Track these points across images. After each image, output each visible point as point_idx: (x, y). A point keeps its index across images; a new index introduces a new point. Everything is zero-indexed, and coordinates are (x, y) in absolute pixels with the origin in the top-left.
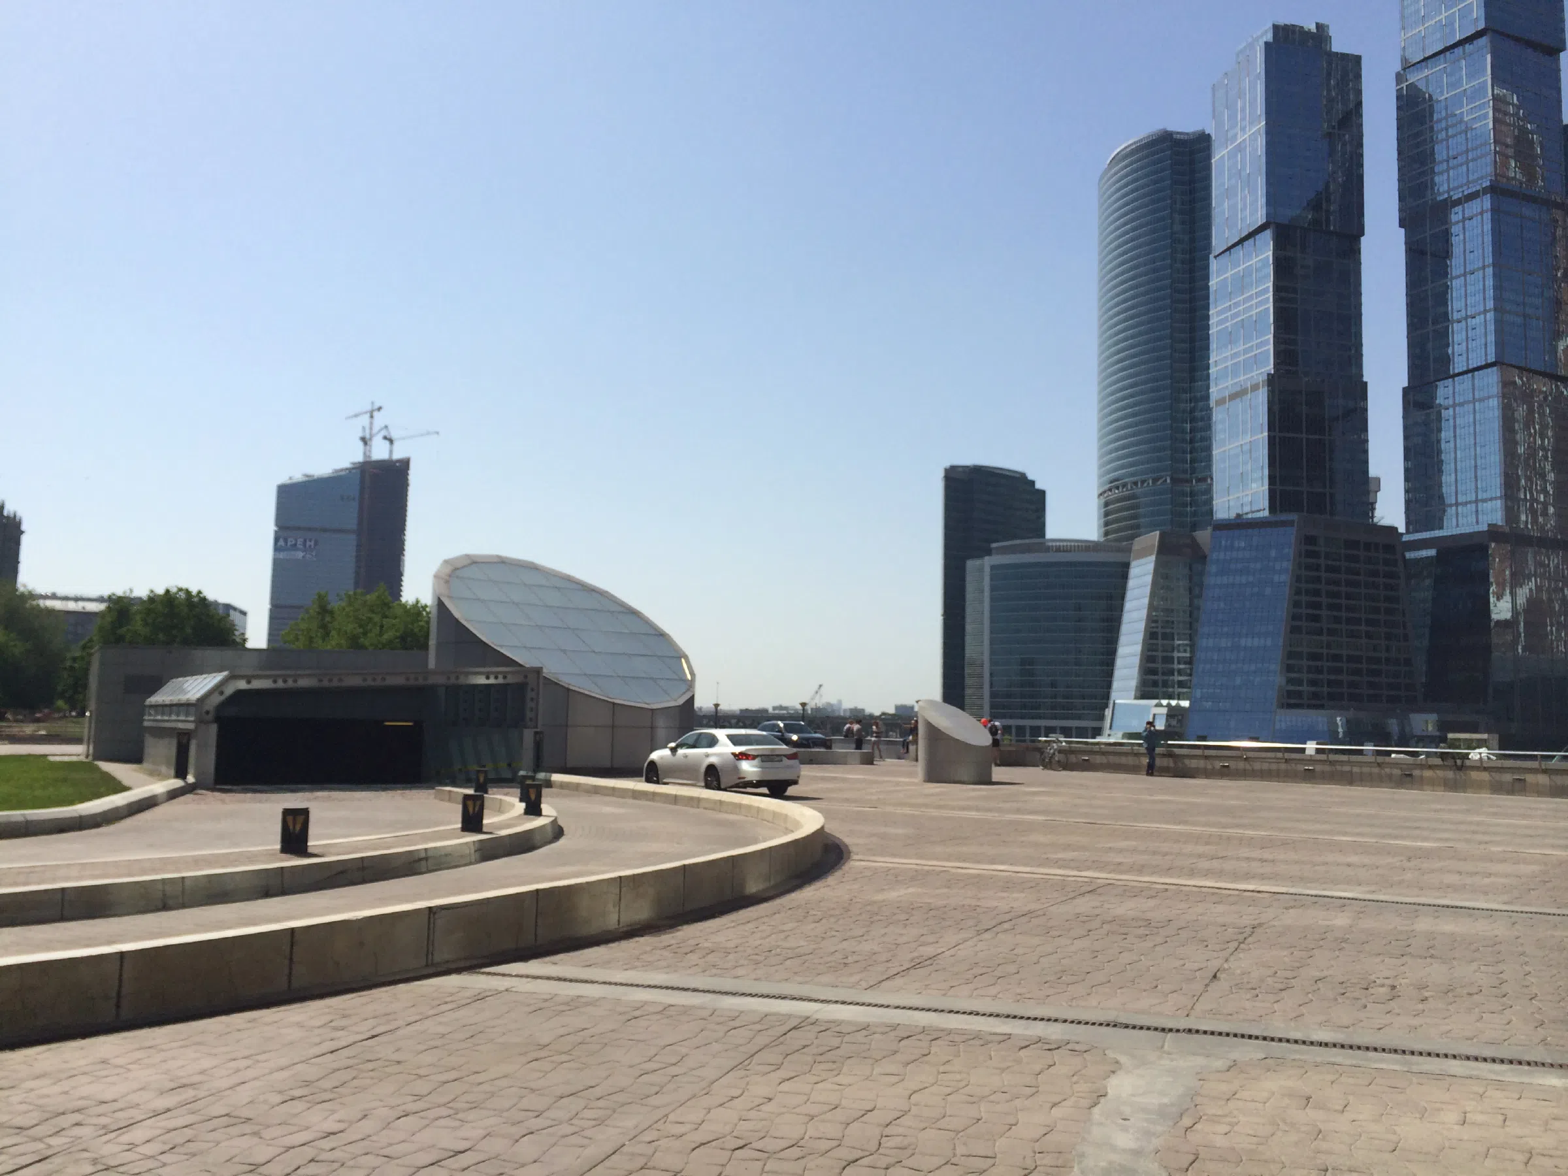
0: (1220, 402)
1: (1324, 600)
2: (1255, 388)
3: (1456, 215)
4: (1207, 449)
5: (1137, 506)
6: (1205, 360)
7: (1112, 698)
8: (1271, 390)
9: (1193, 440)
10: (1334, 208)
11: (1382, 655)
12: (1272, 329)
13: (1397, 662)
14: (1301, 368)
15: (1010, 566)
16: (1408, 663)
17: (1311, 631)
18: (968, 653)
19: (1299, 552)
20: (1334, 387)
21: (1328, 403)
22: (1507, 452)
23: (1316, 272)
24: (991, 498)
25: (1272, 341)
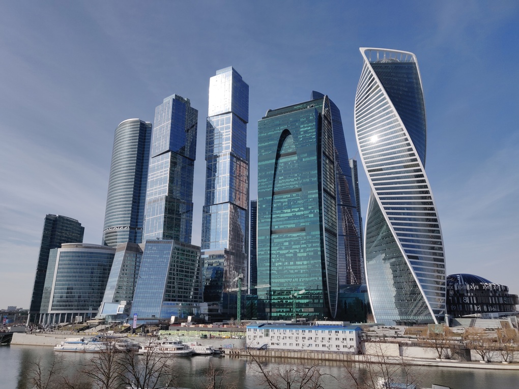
2: (161, 199)
4: (142, 219)
5: (117, 235)
6: (145, 190)
7: (103, 302)
8: (166, 201)
9: (138, 215)
10: (188, 150)
11: (194, 288)
12: (168, 182)
13: (197, 290)
14: (175, 195)
15: (68, 252)
16: (201, 290)
17: (174, 279)
18: (45, 285)
19: (173, 252)
20: (184, 203)
21: (181, 207)
22: (230, 228)
23: (182, 168)
24: (64, 228)
25: (168, 186)
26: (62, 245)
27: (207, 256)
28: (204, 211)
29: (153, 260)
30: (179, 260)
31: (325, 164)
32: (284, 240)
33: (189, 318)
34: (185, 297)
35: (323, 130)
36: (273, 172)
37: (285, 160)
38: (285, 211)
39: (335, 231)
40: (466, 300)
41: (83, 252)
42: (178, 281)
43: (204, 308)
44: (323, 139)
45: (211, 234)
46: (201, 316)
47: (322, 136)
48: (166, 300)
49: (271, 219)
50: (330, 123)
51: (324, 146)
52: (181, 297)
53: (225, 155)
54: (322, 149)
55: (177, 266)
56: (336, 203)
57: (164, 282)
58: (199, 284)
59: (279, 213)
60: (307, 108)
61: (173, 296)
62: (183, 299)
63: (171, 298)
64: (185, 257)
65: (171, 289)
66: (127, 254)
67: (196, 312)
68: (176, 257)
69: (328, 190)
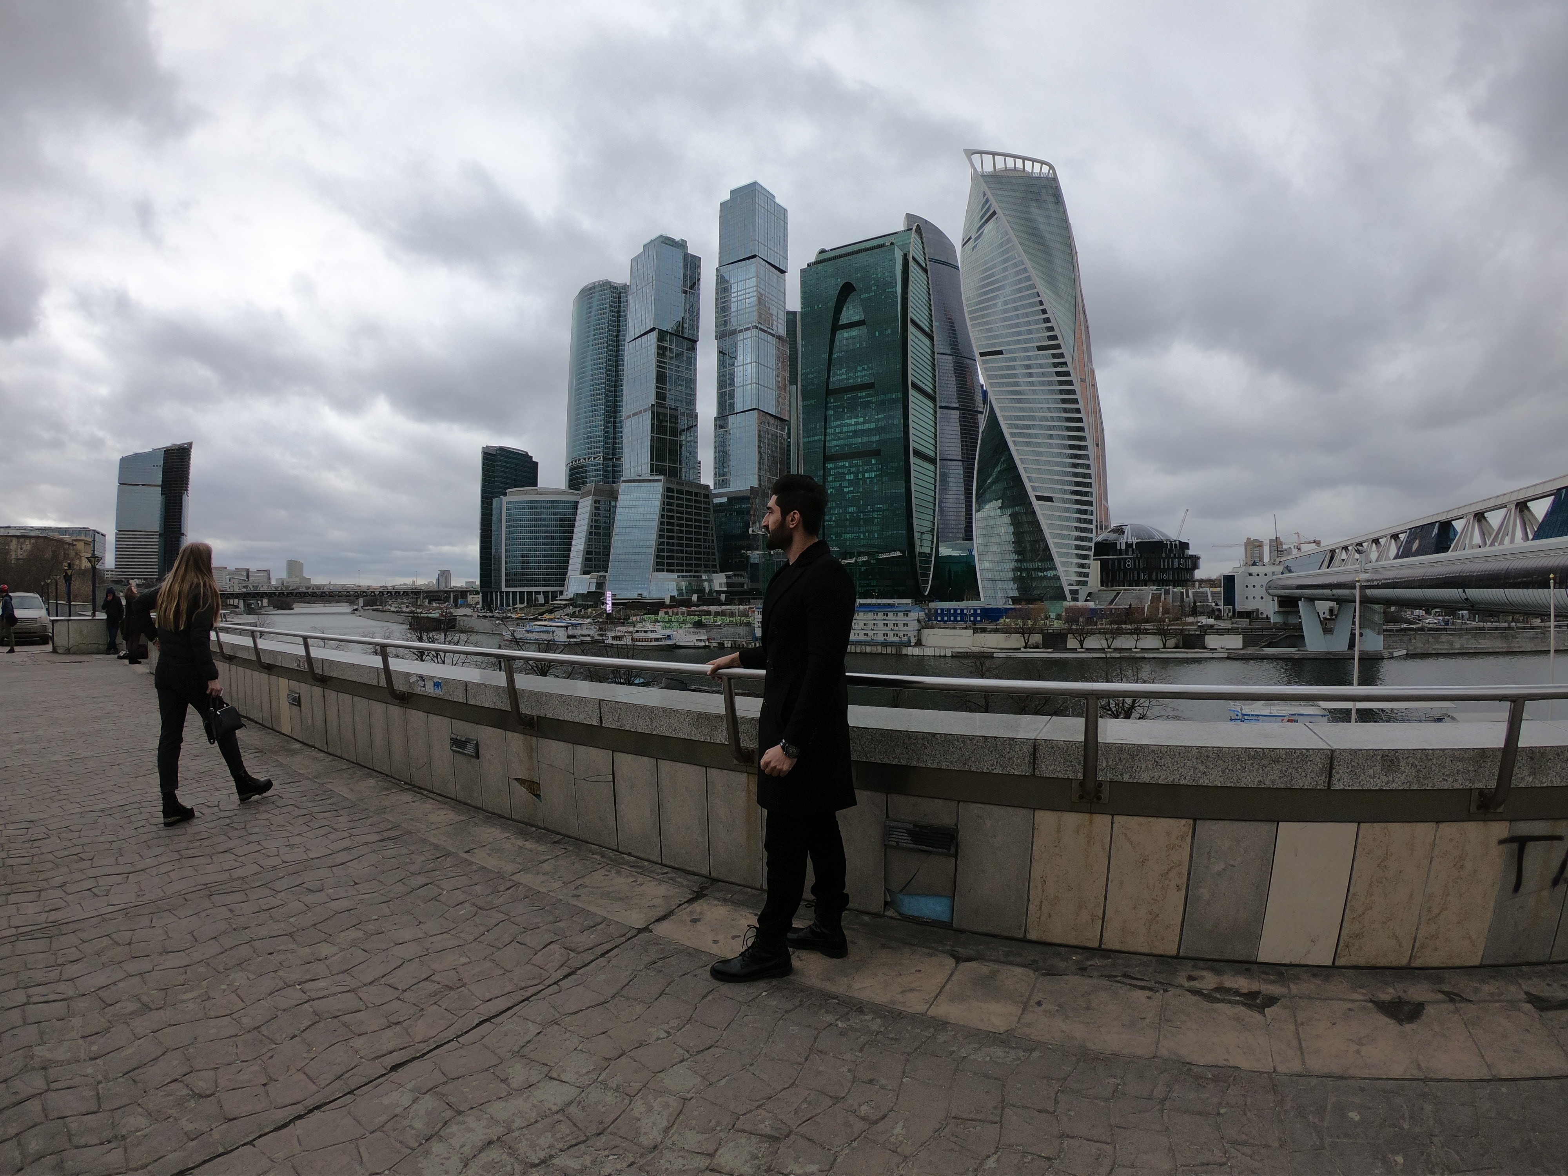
0: (627, 417)
1: (675, 521)
2: (645, 410)
3: (740, 337)
4: (621, 443)
5: (586, 472)
6: (622, 396)
7: (569, 574)
8: (653, 412)
9: (614, 438)
10: (686, 326)
11: (702, 550)
12: (654, 381)
13: (708, 553)
14: (667, 402)
15: (516, 502)
16: (713, 554)
17: (669, 537)
18: (494, 551)
19: (664, 496)
20: (683, 414)
21: (679, 421)
22: (759, 452)
23: (677, 355)
24: (508, 465)
25: (654, 387)
26: (507, 491)
27: (725, 500)
28: (715, 425)
29: (633, 510)
30: (675, 508)
31: (916, 340)
32: (846, 471)
33: (695, 597)
34: (688, 565)
35: (910, 283)
36: (827, 356)
37: (846, 335)
38: (848, 421)
39: (932, 454)
40: (1130, 564)
41: (537, 502)
42: (675, 541)
43: (719, 581)
44: (911, 298)
45: (732, 464)
46: (715, 594)
47: (910, 293)
48: (658, 571)
49: (825, 435)
50: (925, 271)
51: (913, 310)
52: (681, 565)
53: (747, 329)
54: (910, 315)
55: (672, 517)
56: (936, 406)
57: (651, 542)
58: (711, 544)
59: (838, 426)
60: (883, 245)
61: (669, 564)
62: (684, 568)
63: (665, 568)
64: (685, 503)
65: (665, 554)
66: (596, 502)
67: (707, 589)
68: (669, 504)
69: (921, 384)
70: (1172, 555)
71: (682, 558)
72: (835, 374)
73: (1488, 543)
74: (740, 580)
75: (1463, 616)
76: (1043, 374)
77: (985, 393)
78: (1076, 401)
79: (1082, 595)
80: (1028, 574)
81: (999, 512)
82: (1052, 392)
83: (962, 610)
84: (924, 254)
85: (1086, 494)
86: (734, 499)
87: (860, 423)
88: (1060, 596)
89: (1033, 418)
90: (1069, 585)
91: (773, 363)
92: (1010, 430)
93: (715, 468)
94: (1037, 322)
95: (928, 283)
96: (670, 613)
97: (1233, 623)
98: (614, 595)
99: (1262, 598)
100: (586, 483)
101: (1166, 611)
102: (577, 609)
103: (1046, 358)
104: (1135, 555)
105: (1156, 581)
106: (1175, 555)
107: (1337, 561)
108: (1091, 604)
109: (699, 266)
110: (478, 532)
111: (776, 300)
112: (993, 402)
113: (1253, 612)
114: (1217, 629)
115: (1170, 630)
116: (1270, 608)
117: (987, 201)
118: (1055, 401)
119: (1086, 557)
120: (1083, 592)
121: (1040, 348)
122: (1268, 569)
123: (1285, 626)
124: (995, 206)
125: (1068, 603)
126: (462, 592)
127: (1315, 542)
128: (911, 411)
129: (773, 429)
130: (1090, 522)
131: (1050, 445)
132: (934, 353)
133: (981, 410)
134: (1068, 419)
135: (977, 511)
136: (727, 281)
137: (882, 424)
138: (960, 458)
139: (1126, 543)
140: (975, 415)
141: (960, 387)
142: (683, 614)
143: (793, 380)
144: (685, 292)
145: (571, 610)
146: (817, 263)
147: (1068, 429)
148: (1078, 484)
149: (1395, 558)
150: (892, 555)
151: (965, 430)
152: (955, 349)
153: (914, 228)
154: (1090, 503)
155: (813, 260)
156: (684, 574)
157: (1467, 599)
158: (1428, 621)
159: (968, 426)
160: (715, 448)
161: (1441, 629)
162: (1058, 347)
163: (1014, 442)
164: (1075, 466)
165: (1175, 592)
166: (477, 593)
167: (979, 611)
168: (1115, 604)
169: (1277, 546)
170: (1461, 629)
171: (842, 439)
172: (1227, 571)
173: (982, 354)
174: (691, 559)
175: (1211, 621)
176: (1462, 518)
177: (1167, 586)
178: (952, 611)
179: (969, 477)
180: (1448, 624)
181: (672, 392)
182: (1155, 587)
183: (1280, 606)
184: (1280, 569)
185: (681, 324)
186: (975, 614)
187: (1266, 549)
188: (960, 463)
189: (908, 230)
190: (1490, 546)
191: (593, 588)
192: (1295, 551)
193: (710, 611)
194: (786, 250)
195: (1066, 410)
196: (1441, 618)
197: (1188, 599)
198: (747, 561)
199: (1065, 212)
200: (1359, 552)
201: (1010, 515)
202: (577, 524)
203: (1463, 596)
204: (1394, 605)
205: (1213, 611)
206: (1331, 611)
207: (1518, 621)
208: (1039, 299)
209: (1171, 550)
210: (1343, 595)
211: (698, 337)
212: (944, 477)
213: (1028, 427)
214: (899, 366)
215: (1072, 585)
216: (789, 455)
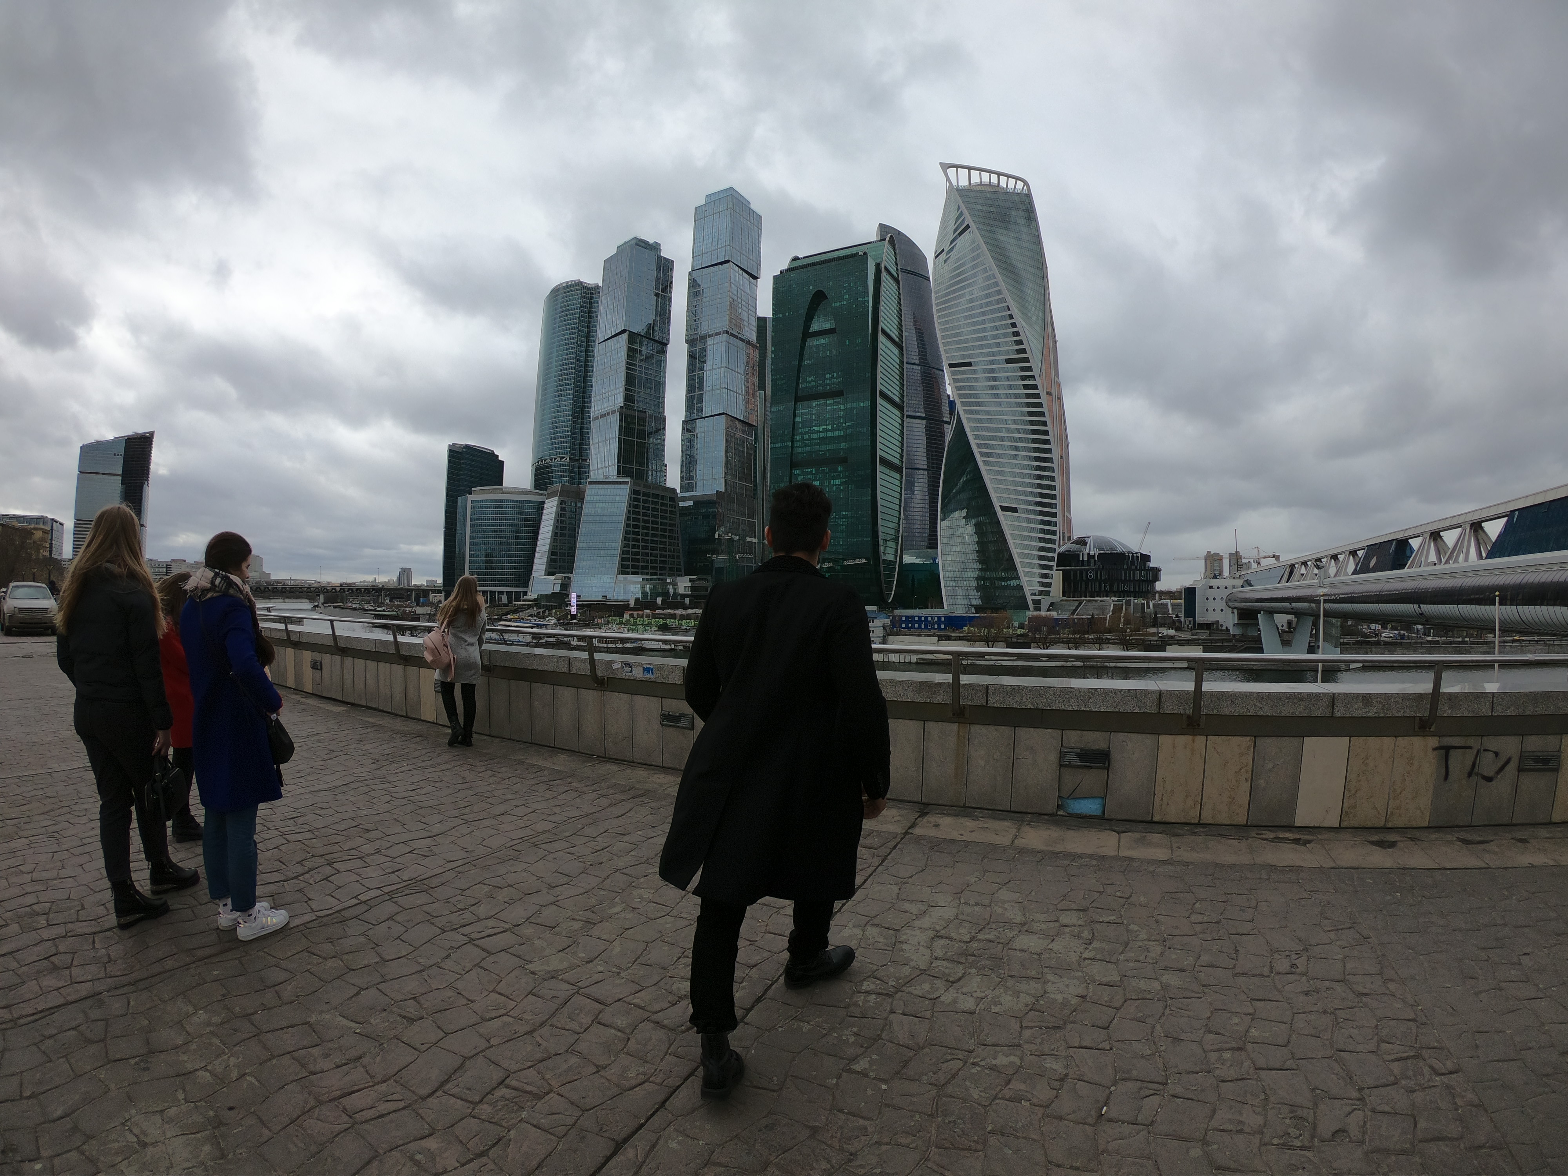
0: (596, 418)
1: (641, 524)
2: (613, 412)
3: (710, 341)
4: (588, 444)
5: (551, 472)
6: (590, 397)
7: (533, 575)
8: (621, 415)
9: (581, 439)
10: (656, 328)
11: (668, 553)
12: (624, 383)
13: (673, 557)
14: (636, 404)
15: (482, 501)
16: (678, 557)
17: (634, 540)
18: (457, 550)
19: (630, 498)
20: (651, 416)
21: (647, 424)
22: (726, 456)
23: (647, 358)
24: (474, 463)
25: (622, 389)
26: (473, 489)
27: (690, 503)
29: (599, 511)
30: (641, 511)
31: (886, 350)
32: (812, 477)
33: (659, 600)
34: (653, 568)
35: (882, 293)
36: (796, 363)
37: (816, 342)
38: (816, 428)
39: (898, 462)
40: (1092, 575)
41: (502, 501)
42: (640, 544)
43: (683, 585)
44: (882, 308)
45: (699, 467)
46: (679, 598)
47: (882, 303)
48: (623, 573)
49: (793, 442)
50: (897, 281)
51: (883, 320)
52: (646, 568)
53: (719, 334)
54: (881, 325)
55: (638, 520)
56: (903, 415)
57: (617, 544)
58: (676, 548)
59: (805, 433)
60: (856, 255)
61: (634, 567)
62: (650, 571)
63: (630, 570)
64: (651, 506)
65: (631, 556)
66: (562, 502)
67: (671, 591)
68: (636, 506)
69: (889, 393)
70: (1134, 567)
71: (647, 561)
72: (805, 381)
73: (1443, 560)
74: (703, 583)
75: (1418, 630)
76: (1010, 387)
77: (952, 404)
78: (1042, 414)
79: (1045, 604)
80: (991, 584)
81: (963, 522)
82: (1019, 405)
83: (926, 618)
84: (897, 264)
85: (1050, 505)
86: (700, 503)
87: (829, 431)
88: (1023, 605)
89: (999, 430)
90: (1032, 594)
91: (742, 369)
92: (976, 441)
93: (681, 472)
94: (1005, 335)
95: (899, 294)
96: (635, 616)
97: (1193, 635)
98: (578, 596)
99: (1222, 610)
100: (552, 483)
101: (1127, 622)
102: (541, 610)
103: (1014, 370)
104: (1097, 566)
105: (1117, 592)
106: (1136, 567)
107: (1296, 575)
108: (1054, 614)
109: (672, 269)
110: (443, 530)
111: (747, 305)
112: (961, 413)
113: (1213, 624)
114: (1178, 640)
115: (1132, 640)
116: (1229, 620)
117: (961, 214)
118: (1022, 414)
119: (1049, 568)
120: (1045, 602)
121: (1008, 361)
122: (1228, 581)
123: (1243, 638)
124: (969, 220)
125: (1031, 613)
126: (423, 590)
127: (1274, 556)
128: (879, 420)
129: (739, 434)
130: (1054, 533)
131: (1015, 457)
132: (902, 362)
133: (948, 420)
134: (1034, 432)
135: (942, 520)
136: (699, 286)
137: (849, 431)
138: (925, 467)
139: (1089, 554)
140: (941, 425)
141: (927, 397)
142: (648, 616)
143: (762, 387)
144: (657, 295)
145: (535, 610)
146: (789, 270)
147: (1034, 441)
148: (1042, 495)
149: (1352, 574)
150: (857, 561)
151: (931, 439)
152: (923, 359)
153: (887, 239)
154: (1054, 515)
155: (785, 267)
156: (648, 577)
157: (1422, 614)
158: (1384, 635)
159: (934, 436)
160: (682, 451)
161: (1397, 643)
162: (1027, 360)
163: (980, 453)
164: (1040, 477)
165: (1136, 604)
166: (439, 592)
167: (943, 619)
168: (1077, 615)
169: (1236, 560)
170: (1416, 643)
171: (811, 445)
172: (1188, 584)
173: (951, 366)
174: (656, 562)
175: (1172, 632)
176: (1419, 536)
177: (1128, 597)
178: (917, 619)
179: (934, 486)
180: (1403, 638)
181: (641, 395)
182: (1116, 598)
183: (1240, 618)
184: (1240, 582)
185: (650, 327)
186: (939, 622)
187: (1226, 563)
188: (926, 473)
189: (881, 240)
190: (1445, 563)
191: (557, 589)
192: (1254, 565)
193: (675, 614)
194: (759, 256)
195: (1032, 423)
196: (1396, 632)
197: (1149, 611)
198: (712, 564)
199: (1037, 228)
200: (1318, 567)
201: (975, 525)
202: (542, 524)
203: (1418, 611)
204: (1351, 619)
205: (1174, 622)
206: (1289, 623)
207: (1471, 636)
208: (1009, 312)
209: (1132, 562)
210: (1301, 609)
211: (668, 340)
212: (910, 486)
213: (993, 438)
214: (868, 375)
215: (1035, 595)
216: (755, 460)
